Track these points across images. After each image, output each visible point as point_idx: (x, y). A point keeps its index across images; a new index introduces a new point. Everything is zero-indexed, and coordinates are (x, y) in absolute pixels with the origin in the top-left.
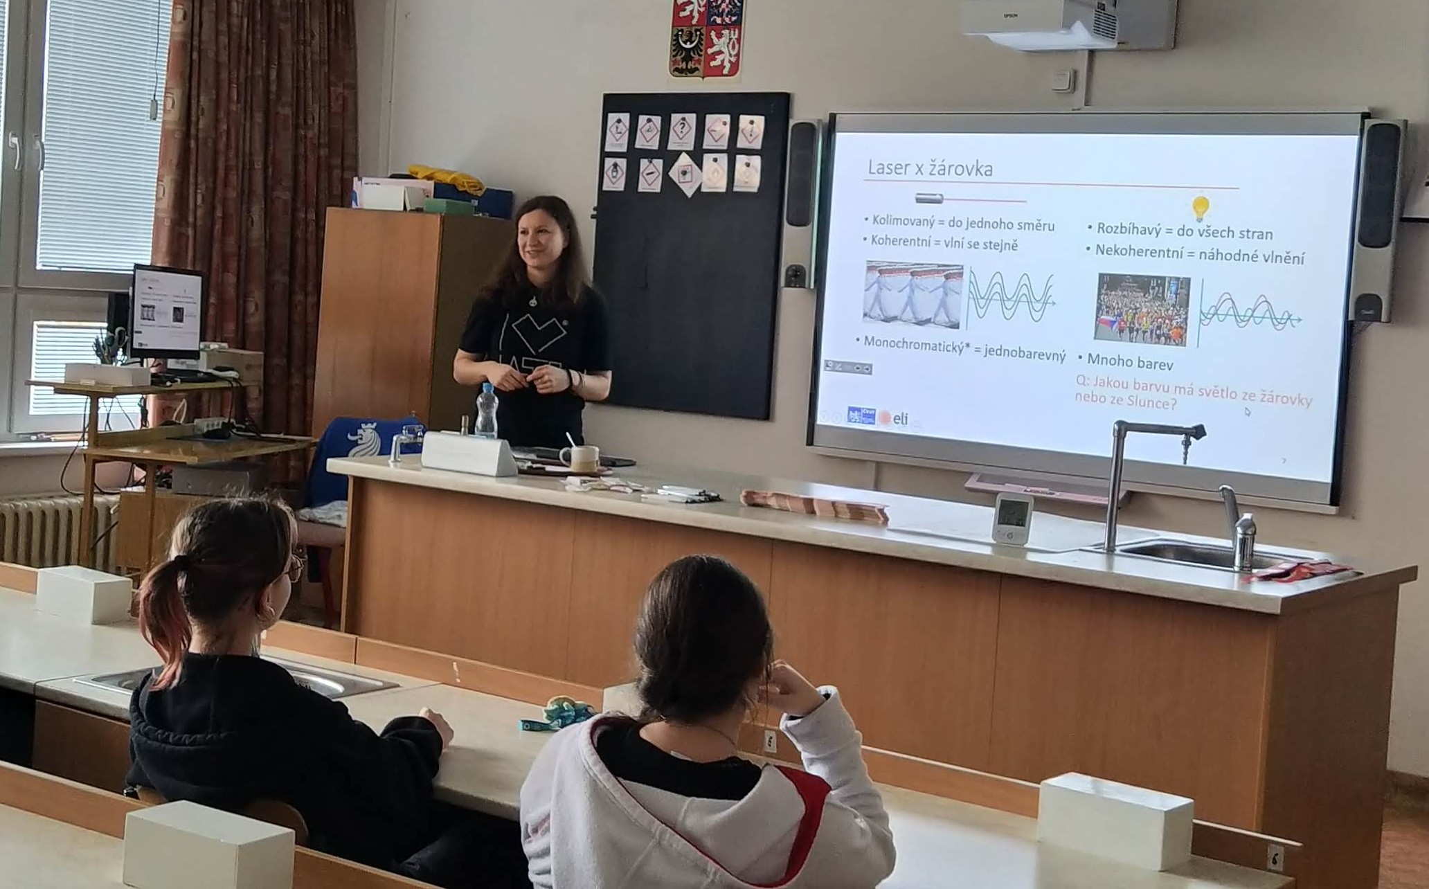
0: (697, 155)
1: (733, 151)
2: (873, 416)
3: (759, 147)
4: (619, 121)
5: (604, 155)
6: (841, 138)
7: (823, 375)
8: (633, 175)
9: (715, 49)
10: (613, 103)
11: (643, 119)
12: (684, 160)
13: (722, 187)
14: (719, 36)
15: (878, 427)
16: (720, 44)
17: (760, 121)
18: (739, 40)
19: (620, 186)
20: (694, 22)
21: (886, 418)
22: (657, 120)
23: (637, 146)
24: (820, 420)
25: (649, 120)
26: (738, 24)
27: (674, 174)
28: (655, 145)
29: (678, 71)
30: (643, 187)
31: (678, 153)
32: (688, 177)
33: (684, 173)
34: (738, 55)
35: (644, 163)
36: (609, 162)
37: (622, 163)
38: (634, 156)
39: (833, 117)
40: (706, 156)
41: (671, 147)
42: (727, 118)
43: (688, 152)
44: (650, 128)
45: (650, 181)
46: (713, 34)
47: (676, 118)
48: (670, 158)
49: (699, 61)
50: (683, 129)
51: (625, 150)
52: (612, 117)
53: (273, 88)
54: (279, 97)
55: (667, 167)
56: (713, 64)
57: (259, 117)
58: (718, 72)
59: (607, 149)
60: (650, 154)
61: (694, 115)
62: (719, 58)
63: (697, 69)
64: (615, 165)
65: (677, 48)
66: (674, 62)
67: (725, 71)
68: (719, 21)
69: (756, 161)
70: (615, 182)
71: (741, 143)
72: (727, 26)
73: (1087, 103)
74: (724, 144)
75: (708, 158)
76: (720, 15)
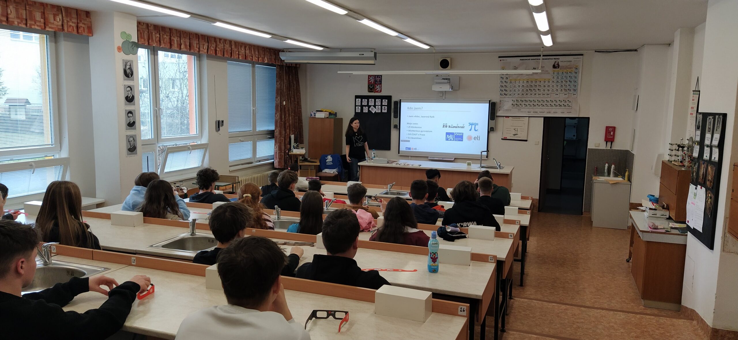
0: (375, 106)
1: (382, 105)
2: (410, 149)
3: (387, 105)
4: (358, 100)
5: (356, 106)
6: (402, 103)
7: (401, 142)
8: (362, 109)
9: (376, 88)
10: (357, 97)
11: (363, 100)
12: (372, 107)
13: (380, 111)
14: (377, 86)
15: (411, 150)
16: (378, 87)
17: (387, 100)
18: (381, 86)
19: (360, 111)
20: (372, 83)
21: (413, 149)
22: (366, 100)
23: (363, 104)
24: (400, 150)
25: (365, 100)
26: (381, 84)
27: (370, 109)
28: (366, 104)
29: (369, 92)
30: (364, 111)
31: (371, 106)
32: (373, 110)
33: (372, 109)
34: (381, 89)
35: (364, 107)
36: (357, 107)
37: (360, 107)
38: (362, 106)
39: (400, 100)
40: (376, 106)
41: (369, 105)
42: (380, 100)
43: (373, 106)
44: (365, 102)
45: (365, 110)
46: (376, 85)
47: (370, 100)
48: (369, 107)
49: (374, 90)
50: (372, 102)
51: (360, 105)
52: (357, 99)
53: (291, 95)
54: (292, 97)
55: (369, 108)
56: (376, 90)
57: (289, 101)
58: (378, 92)
59: (356, 105)
60: (365, 106)
61: (374, 99)
62: (378, 89)
63: (373, 91)
64: (358, 108)
65: (369, 87)
66: (368, 90)
67: (379, 92)
68: (377, 83)
69: (386, 107)
70: (358, 110)
71: (383, 104)
72: (378, 84)
73: (445, 98)
74: (380, 104)
75: (377, 107)
76: (377, 82)
